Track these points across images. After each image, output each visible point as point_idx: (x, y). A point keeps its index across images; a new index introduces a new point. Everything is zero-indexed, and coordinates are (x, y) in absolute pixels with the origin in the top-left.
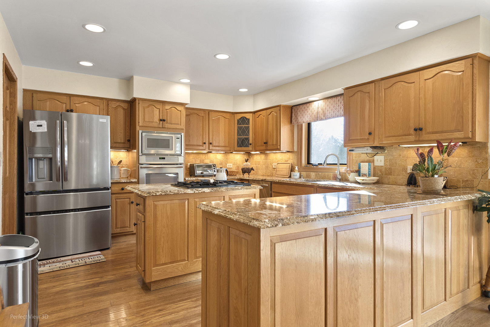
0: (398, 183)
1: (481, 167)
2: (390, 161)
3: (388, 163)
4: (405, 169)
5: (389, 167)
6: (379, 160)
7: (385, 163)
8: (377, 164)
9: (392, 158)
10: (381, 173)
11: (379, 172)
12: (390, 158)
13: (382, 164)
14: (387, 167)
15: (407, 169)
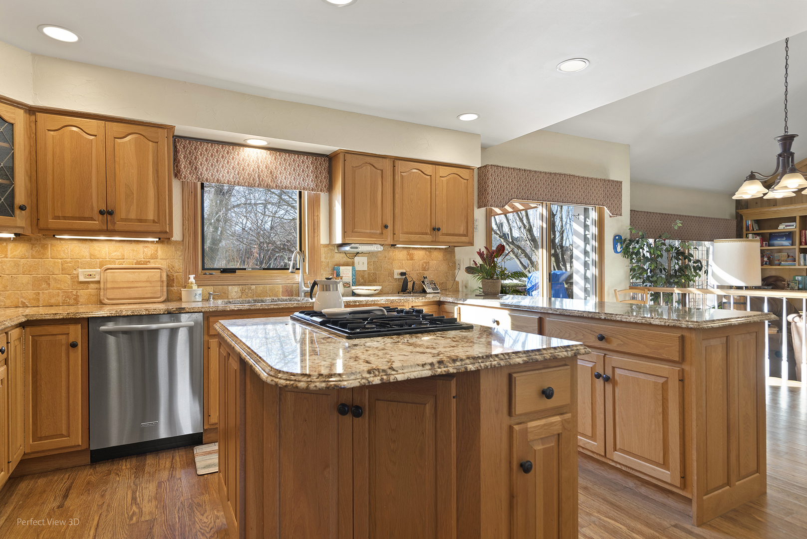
0: (384, 292)
1: (451, 270)
2: (374, 263)
3: (372, 267)
4: (391, 274)
5: (372, 271)
6: (361, 263)
7: (368, 267)
8: (359, 267)
9: (376, 260)
10: (364, 280)
11: (361, 279)
12: (373, 260)
13: (365, 268)
14: (371, 272)
15: (394, 273)
